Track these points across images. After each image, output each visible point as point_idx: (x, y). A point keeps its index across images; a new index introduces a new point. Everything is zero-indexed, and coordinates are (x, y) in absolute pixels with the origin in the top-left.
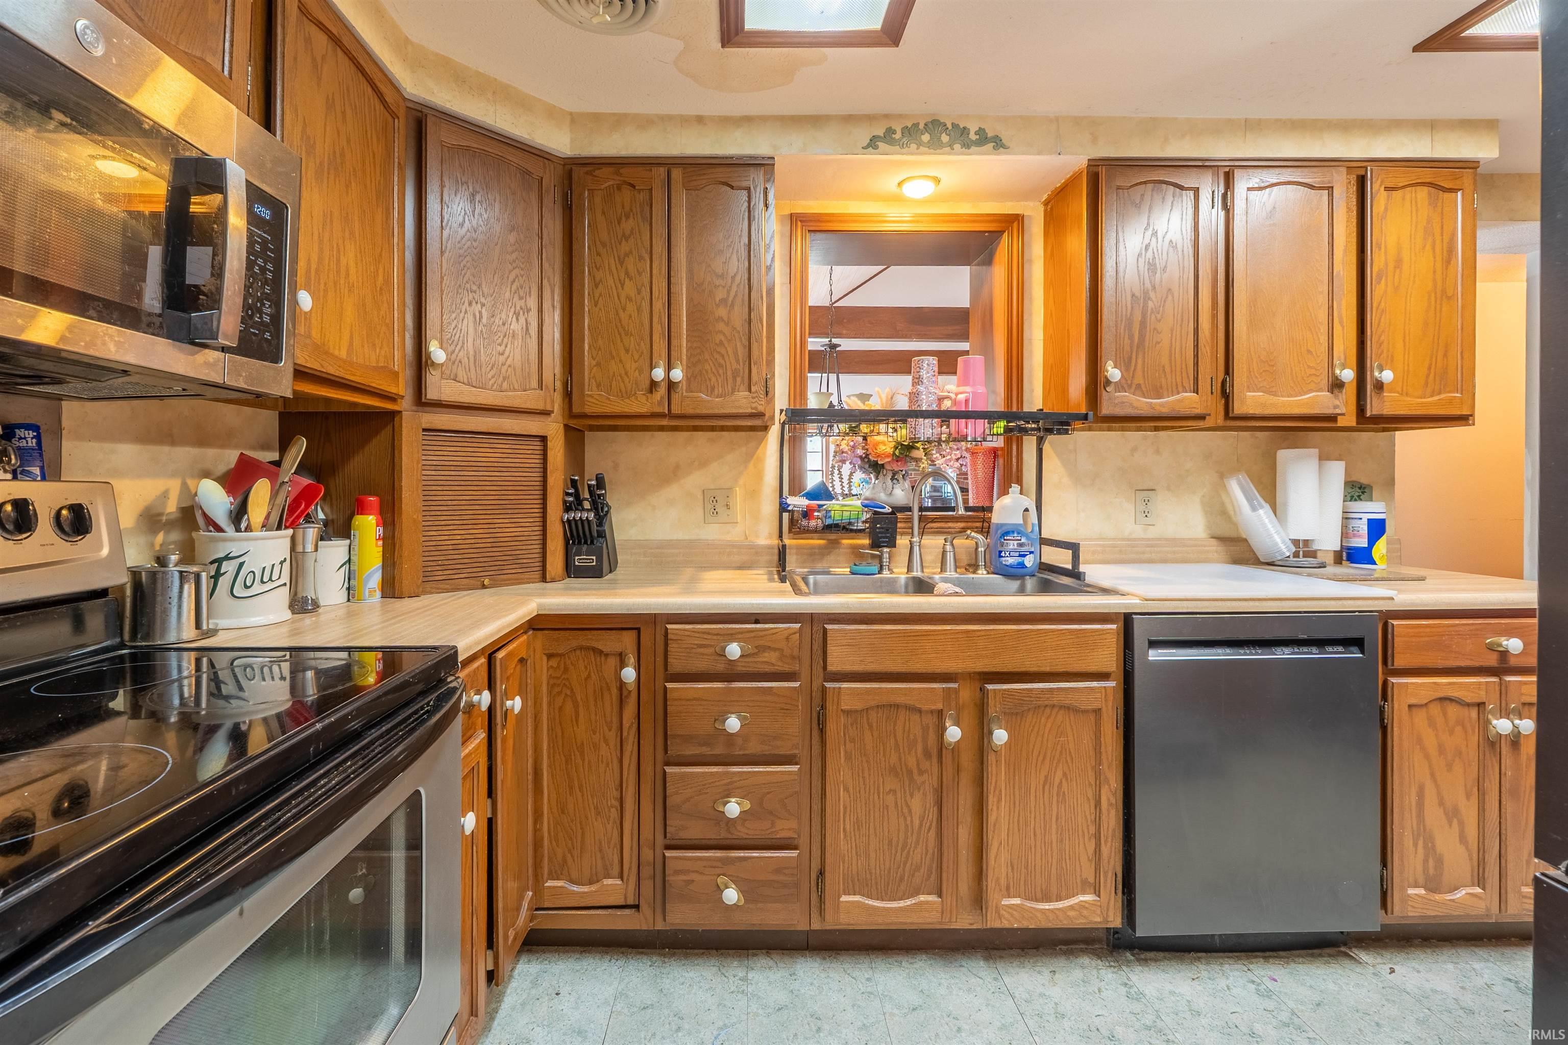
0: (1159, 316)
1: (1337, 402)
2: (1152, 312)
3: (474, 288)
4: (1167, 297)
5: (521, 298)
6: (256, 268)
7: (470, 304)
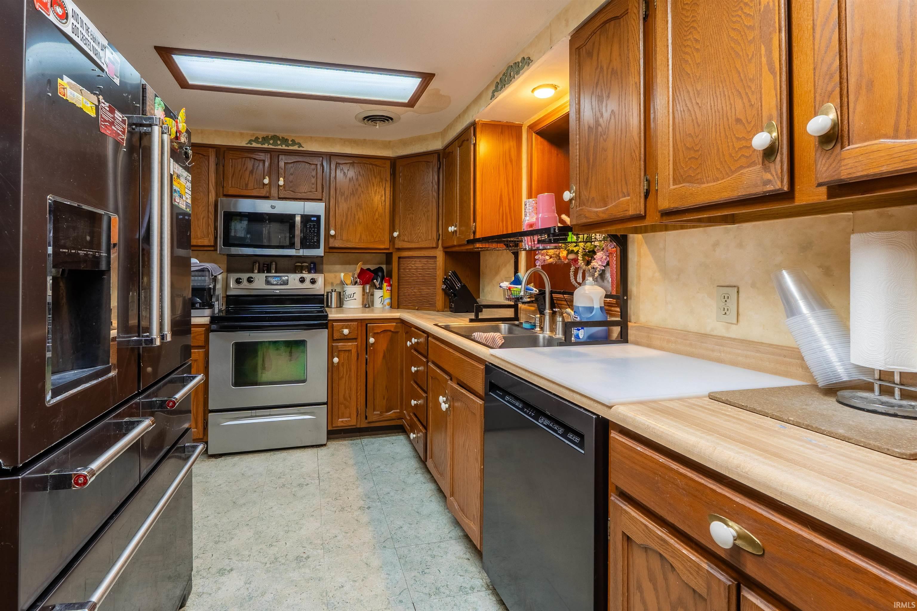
0: (605, 137)
1: (768, 176)
2: (601, 135)
3: (410, 209)
4: (610, 118)
5: (425, 208)
6: (312, 231)
7: (409, 215)
